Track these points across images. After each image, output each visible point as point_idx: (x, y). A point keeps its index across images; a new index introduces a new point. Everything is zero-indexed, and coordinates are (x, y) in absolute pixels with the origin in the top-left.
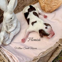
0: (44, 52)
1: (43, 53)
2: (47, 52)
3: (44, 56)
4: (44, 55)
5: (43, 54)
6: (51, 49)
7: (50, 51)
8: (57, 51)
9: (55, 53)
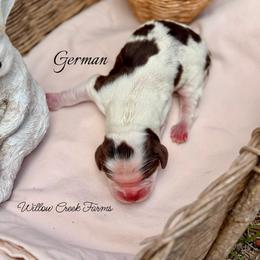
0: (192, 206)
1: (187, 212)
2: (205, 205)
3: (191, 231)
4: (195, 223)
5: (188, 216)
6: (220, 187)
7: (219, 199)
8: (249, 191)
9: (239, 206)
